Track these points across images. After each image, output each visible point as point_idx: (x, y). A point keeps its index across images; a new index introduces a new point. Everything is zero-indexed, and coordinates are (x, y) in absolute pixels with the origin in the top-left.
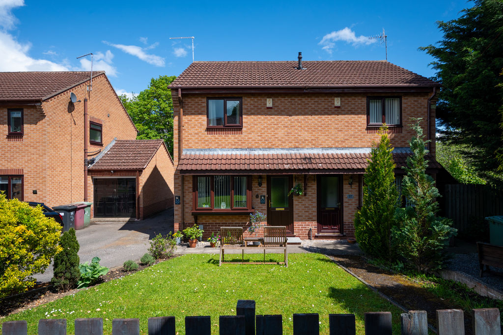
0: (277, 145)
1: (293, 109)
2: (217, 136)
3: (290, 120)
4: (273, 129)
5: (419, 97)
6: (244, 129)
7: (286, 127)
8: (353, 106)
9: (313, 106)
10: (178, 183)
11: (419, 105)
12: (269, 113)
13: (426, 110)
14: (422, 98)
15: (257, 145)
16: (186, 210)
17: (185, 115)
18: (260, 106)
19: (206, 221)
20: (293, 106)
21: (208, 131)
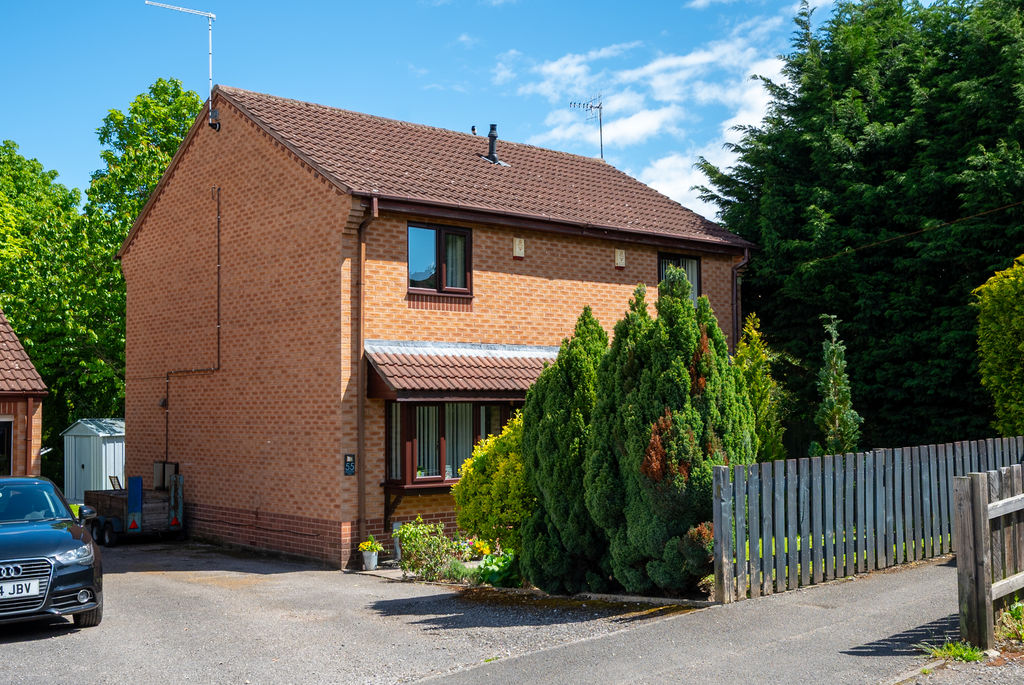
0: (530, 339)
1: (556, 264)
2: (426, 312)
3: (550, 287)
4: (522, 305)
5: (721, 262)
6: (475, 301)
7: (545, 301)
8: (640, 268)
9: (585, 261)
10: (350, 423)
11: (722, 276)
12: (518, 269)
13: (729, 285)
14: (725, 264)
15: (497, 336)
16: (368, 489)
17: (368, 256)
18: (501, 253)
19: (405, 513)
20: (555, 259)
21: (409, 300)
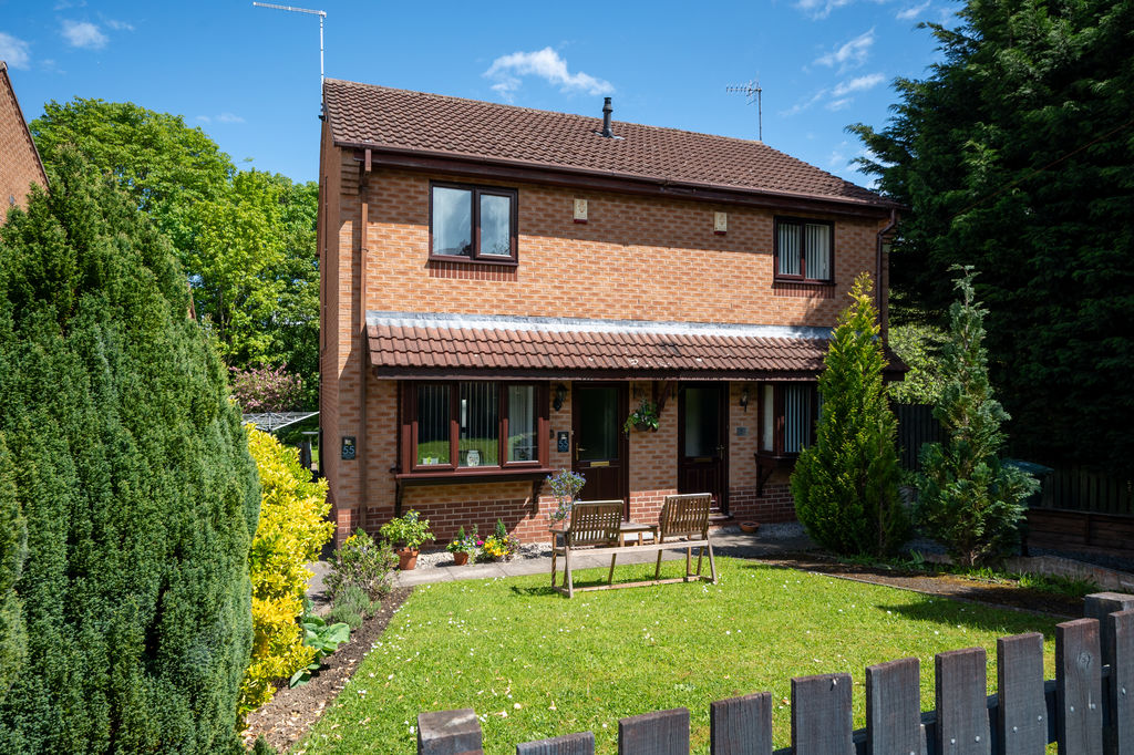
0: (595, 311)
1: (632, 229)
2: (454, 282)
3: (624, 254)
4: (586, 274)
5: (863, 228)
6: (521, 269)
7: (617, 270)
8: (749, 234)
9: (672, 226)
10: (351, 403)
11: (863, 243)
12: (580, 234)
13: (873, 254)
14: (868, 229)
15: (550, 309)
16: (373, 474)
17: (372, 220)
18: (558, 217)
19: (423, 501)
20: (631, 223)
21: (431, 268)
